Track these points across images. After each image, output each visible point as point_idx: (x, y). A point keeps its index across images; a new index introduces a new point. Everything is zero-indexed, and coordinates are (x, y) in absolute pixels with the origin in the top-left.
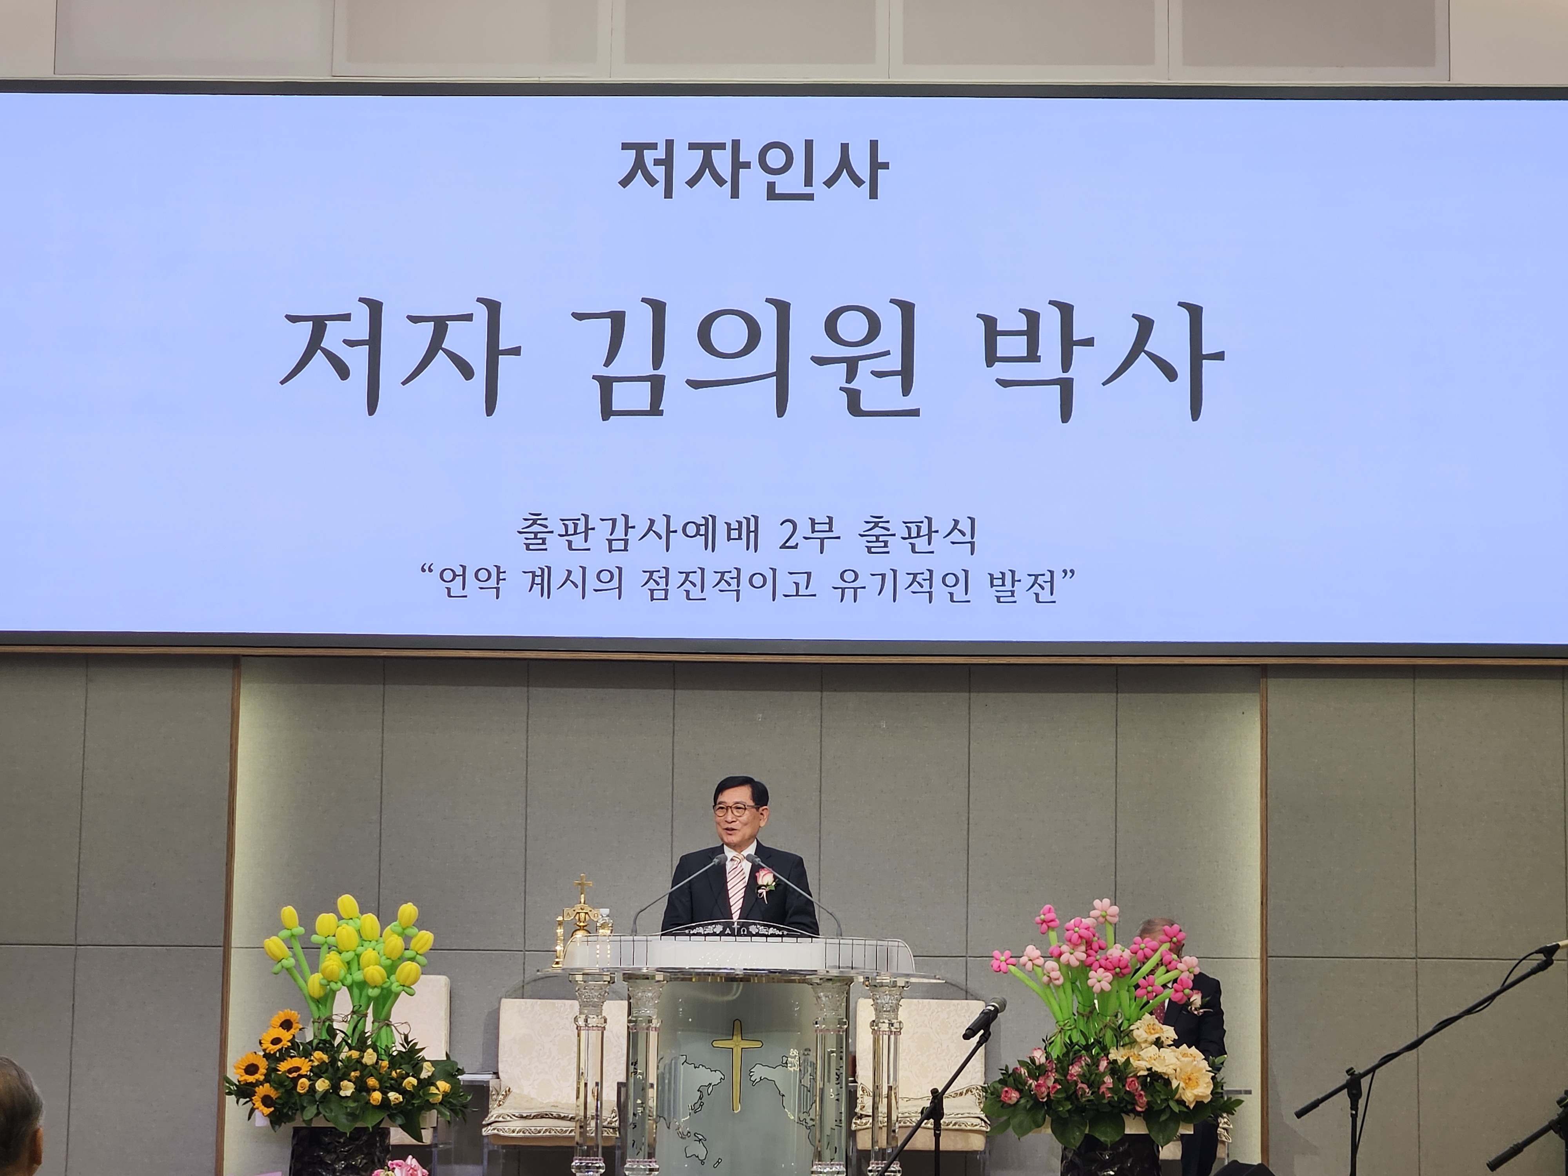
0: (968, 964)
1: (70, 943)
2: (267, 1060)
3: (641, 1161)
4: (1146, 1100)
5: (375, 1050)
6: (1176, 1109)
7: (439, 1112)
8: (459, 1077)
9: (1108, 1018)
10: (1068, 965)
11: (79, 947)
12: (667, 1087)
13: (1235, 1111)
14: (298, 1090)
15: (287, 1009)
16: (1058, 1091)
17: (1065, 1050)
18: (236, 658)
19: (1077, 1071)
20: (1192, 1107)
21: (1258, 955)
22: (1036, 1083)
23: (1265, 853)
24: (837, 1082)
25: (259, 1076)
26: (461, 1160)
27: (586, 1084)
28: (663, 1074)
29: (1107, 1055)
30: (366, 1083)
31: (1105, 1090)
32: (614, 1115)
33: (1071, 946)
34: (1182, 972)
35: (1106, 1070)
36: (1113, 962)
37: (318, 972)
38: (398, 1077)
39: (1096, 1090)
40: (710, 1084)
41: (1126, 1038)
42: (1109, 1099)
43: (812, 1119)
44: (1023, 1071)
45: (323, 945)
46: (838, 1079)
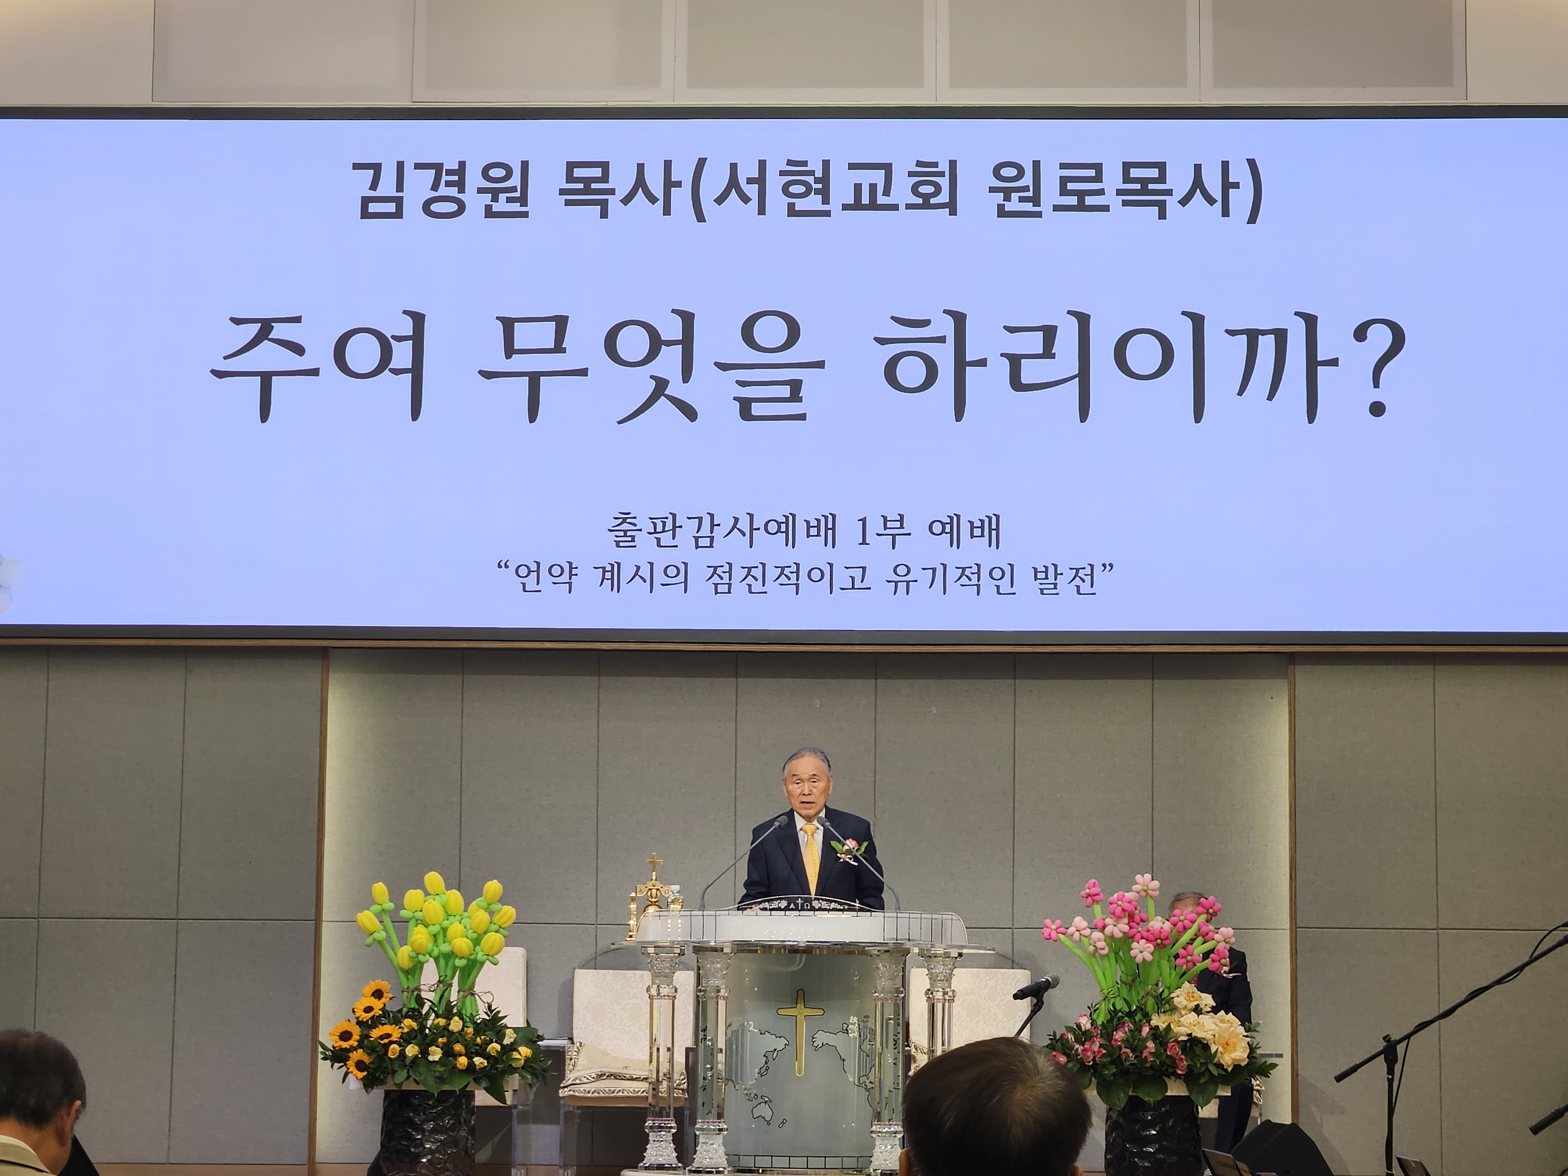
0: (1015, 936)
1: (172, 917)
2: (360, 1027)
3: (711, 1122)
4: (1186, 1064)
5: (461, 1018)
6: (1215, 1072)
7: (520, 1075)
8: (539, 1043)
9: (1150, 987)
10: (1112, 937)
11: (180, 921)
12: (734, 1052)
13: (1270, 1074)
14: (389, 1056)
15: (378, 979)
16: (1103, 1055)
17: (1109, 1017)
18: (325, 651)
19: (1121, 1037)
20: (1230, 1069)
21: (1288, 926)
22: (1082, 1048)
23: (1293, 830)
24: (895, 1047)
25: (353, 1042)
26: (538, 1119)
27: (658, 1049)
28: (731, 1039)
29: (1149, 1022)
30: (453, 1048)
31: (1147, 1054)
32: (682, 1077)
33: (1115, 919)
34: (1219, 942)
35: (1148, 1035)
36: (1155, 934)
37: (406, 944)
38: (482, 1043)
39: (1139, 1054)
40: (775, 1050)
41: (1167, 1005)
42: (1152, 1063)
43: (871, 1082)
44: (1070, 1036)
45: (411, 919)
46: (895, 1045)
